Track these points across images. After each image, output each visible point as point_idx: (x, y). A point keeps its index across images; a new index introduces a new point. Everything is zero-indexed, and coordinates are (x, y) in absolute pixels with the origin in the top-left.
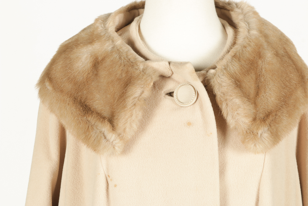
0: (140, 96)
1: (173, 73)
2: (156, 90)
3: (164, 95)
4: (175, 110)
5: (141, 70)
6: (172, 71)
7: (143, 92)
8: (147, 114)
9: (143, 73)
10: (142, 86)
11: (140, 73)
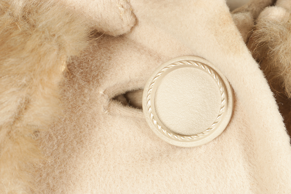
0: (17, 118)
1: (136, 23)
2: (76, 86)
3: (105, 101)
4: (152, 160)
5: (16, 14)
6: (135, 16)
7: (26, 105)
8: (44, 175)
9: (27, 26)
10: (24, 81)
11: (14, 25)
